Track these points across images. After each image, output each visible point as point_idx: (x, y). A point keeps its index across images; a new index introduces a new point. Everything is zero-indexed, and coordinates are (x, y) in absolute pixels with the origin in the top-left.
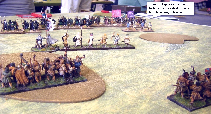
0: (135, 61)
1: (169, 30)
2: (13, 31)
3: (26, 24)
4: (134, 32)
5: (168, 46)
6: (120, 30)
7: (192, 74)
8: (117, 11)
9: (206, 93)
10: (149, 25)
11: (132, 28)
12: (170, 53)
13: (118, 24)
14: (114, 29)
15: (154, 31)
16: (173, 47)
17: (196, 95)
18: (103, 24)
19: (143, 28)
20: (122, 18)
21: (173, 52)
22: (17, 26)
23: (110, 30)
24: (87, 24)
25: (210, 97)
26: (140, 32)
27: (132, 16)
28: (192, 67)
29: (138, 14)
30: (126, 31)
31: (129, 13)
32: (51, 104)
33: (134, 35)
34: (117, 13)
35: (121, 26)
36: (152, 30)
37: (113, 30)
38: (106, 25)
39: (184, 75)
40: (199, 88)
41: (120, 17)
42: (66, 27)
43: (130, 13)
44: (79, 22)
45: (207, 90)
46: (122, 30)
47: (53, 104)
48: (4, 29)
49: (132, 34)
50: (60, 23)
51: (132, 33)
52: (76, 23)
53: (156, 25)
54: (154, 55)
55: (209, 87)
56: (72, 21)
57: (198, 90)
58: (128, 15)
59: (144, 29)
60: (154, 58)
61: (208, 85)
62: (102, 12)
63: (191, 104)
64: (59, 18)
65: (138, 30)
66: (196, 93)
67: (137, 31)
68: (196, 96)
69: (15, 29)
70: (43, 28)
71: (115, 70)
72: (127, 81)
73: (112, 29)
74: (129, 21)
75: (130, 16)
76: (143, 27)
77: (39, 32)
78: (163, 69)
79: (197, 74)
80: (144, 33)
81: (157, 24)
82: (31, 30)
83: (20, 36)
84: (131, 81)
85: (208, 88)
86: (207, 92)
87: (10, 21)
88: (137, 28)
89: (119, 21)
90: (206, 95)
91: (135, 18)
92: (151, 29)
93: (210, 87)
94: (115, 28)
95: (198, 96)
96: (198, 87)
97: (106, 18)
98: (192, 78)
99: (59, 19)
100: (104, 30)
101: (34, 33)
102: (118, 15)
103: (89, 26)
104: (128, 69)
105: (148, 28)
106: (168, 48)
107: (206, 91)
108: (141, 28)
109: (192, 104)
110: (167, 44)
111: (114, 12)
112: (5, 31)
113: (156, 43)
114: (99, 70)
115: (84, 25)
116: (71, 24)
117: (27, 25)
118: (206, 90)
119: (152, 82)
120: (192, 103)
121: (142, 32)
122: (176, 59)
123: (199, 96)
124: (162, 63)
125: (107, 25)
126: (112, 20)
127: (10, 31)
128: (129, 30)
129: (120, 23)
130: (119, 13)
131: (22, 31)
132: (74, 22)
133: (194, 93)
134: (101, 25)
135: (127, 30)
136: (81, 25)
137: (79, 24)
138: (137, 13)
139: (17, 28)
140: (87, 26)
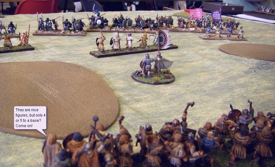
0: (189, 83)
1: (271, 39)
2: (49, 32)
3: (67, 23)
4: (216, 40)
5: (256, 63)
6: (197, 36)
7: (245, 114)
8: (197, 10)
9: (260, 148)
10: (240, 31)
11: (214, 34)
12: (253, 75)
13: (198, 28)
14: (189, 35)
15: (247, 40)
16: (263, 65)
17: (238, 150)
18: (176, 28)
19: (230, 36)
20: (203, 21)
21: (258, 74)
22: (56, 26)
23: (182, 36)
24: (152, 26)
25: (266, 156)
26: (225, 40)
27: (218, 18)
28: (248, 102)
29: (238, 16)
30: (204, 39)
31: (214, 14)
32: (22, 137)
33: (213, 44)
34: (197, 13)
35: (201, 31)
36: (243, 39)
37: (187, 37)
38: (179, 29)
39: (231, 114)
40: (245, 139)
41: (201, 20)
42: (122, 30)
43: (216, 14)
44: (140, 23)
45: (263, 144)
46: (200, 37)
47: (25, 138)
48: (39, 29)
49: (211, 43)
50: (114, 24)
51: (212, 41)
52: (137, 25)
53: (256, 32)
54: (225, 75)
55: (265, 139)
56: (132, 21)
57: (243, 143)
58: (214, 16)
59: (232, 36)
60: (222, 81)
61: (265, 135)
62: (185, 11)
63: (230, 164)
64: (113, 17)
65: (223, 38)
66: (239, 147)
67: (221, 38)
68: (238, 152)
69: (53, 30)
70: (91, 30)
71: (148, 95)
72: (156, 113)
73: (187, 35)
74: (214, 25)
75: (215, 17)
76: (230, 34)
77: (83, 34)
78: (225, 99)
79: (257, 114)
80: (230, 43)
81: (258, 30)
82: (72, 32)
83: (55, 40)
84: (161, 114)
85: (263, 140)
86: (262, 147)
87: (48, 19)
88: (221, 36)
89: (199, 25)
90: (258, 152)
91: (222, 21)
92: (243, 37)
93: (267, 140)
94: (191, 33)
95: (242, 153)
96: (243, 138)
97: (181, 20)
98: (243, 121)
99: (113, 19)
100: (174, 35)
101: (76, 35)
102: (198, 16)
103: (154, 29)
104: (169, 95)
105: (237, 36)
106: (255, 66)
107: (260, 145)
108: (228, 36)
109: (232, 164)
110: (255, 60)
111: (193, 12)
112: (40, 32)
113: (239, 57)
114: (124, 94)
115: (147, 27)
116: (130, 26)
117: (67, 26)
118: (260, 143)
119: (194, 119)
120: (232, 162)
121: (228, 41)
122: (257, 84)
123: (244, 153)
124: (230, 89)
125: (182, 29)
126: (189, 22)
127: (46, 32)
128: (208, 38)
129: (200, 27)
130: (199, 12)
131: (60, 33)
132: (134, 23)
133: (236, 147)
134: (172, 29)
135: (206, 37)
136: (143, 28)
137: (140, 26)
138: (236, 14)
139: (56, 29)
140: (151, 30)
